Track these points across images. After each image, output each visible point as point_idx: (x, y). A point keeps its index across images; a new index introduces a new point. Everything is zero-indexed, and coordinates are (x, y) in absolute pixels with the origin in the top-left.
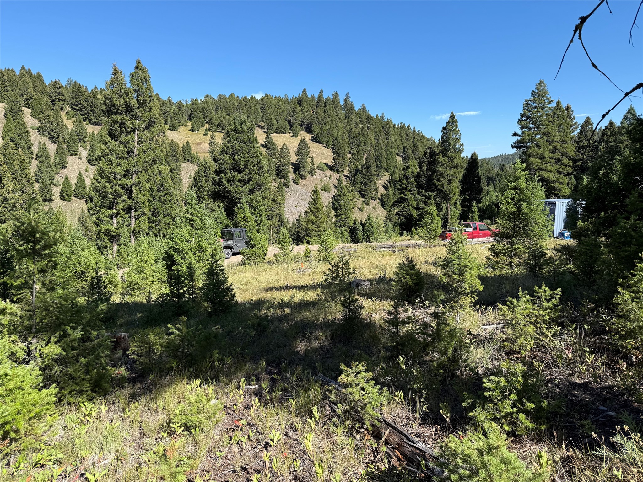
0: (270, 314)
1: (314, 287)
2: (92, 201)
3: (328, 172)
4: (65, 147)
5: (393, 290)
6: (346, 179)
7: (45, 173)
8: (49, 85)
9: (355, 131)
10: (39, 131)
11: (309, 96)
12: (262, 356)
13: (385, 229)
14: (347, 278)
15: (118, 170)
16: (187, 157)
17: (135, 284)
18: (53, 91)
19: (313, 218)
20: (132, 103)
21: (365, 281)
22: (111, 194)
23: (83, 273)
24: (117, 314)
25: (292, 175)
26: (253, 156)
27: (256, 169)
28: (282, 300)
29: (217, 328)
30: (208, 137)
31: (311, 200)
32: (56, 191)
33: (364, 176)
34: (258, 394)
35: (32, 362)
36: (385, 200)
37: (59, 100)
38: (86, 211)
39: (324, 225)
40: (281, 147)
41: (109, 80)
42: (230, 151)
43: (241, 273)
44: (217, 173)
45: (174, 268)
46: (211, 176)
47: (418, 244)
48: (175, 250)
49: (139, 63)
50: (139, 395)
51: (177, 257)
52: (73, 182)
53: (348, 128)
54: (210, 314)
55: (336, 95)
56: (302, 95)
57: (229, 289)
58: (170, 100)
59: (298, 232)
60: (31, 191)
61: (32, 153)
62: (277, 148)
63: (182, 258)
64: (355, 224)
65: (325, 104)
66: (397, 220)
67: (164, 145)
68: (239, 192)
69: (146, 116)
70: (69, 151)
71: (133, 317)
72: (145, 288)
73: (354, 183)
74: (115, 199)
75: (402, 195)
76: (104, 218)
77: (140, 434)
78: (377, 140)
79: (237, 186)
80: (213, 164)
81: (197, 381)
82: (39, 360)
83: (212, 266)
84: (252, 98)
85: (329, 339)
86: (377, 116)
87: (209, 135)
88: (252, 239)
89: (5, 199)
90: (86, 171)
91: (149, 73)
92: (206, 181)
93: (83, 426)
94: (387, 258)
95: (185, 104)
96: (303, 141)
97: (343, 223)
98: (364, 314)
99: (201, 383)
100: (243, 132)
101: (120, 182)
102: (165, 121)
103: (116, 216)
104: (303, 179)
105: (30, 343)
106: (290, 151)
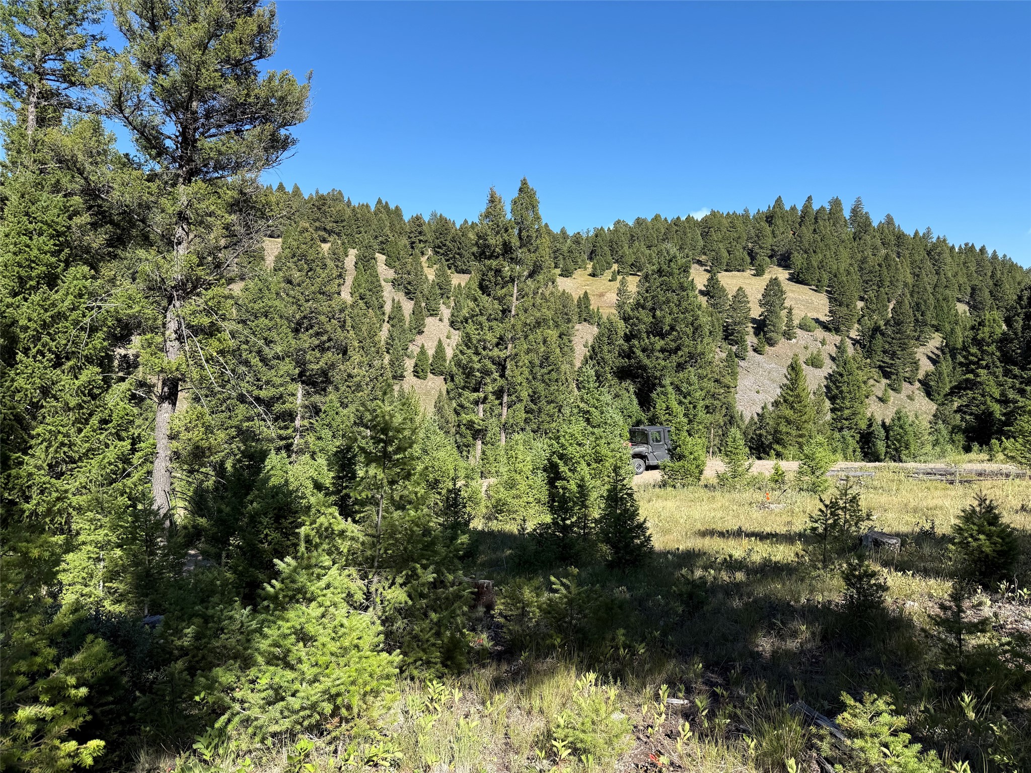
0: (710, 579)
1: (789, 538)
2: (452, 380)
3: (820, 333)
4: (423, 304)
5: (950, 559)
6: (854, 345)
7: (397, 341)
8: (409, 222)
9: (872, 261)
10: (394, 285)
11: (787, 208)
12: (696, 651)
13: (931, 438)
14: (853, 528)
15: (489, 336)
16: (584, 315)
17: (504, 504)
18: (413, 230)
19: (788, 413)
20: (513, 241)
21: (890, 536)
22: (478, 370)
23: (437, 482)
24: (477, 547)
25: (751, 339)
26: (686, 310)
27: (690, 330)
28: (731, 556)
29: (621, 592)
30: (617, 284)
31: (786, 381)
32: (409, 364)
33: (889, 339)
34: (689, 715)
35: (371, 609)
36: (932, 383)
37: (420, 241)
38: (445, 393)
39: (811, 426)
40: (734, 293)
41: (483, 210)
42: (649, 304)
43: (660, 501)
44: (628, 338)
45: (558, 484)
46: (617, 343)
47: (1004, 471)
48: (561, 456)
49: (524, 183)
50: (506, 682)
51: (563, 468)
52: (431, 352)
53: (859, 256)
54: (611, 565)
55: (836, 204)
56: (774, 207)
57: (641, 527)
58: (563, 232)
59: (761, 435)
60: (379, 365)
61: (384, 314)
62: (727, 295)
63: (570, 470)
64: (870, 426)
65: (816, 219)
66: (958, 422)
67: (552, 299)
68: (659, 367)
69: (529, 258)
70: (428, 310)
71: (498, 553)
72: (517, 511)
73: (869, 352)
74: (482, 378)
75: (971, 376)
76: (467, 405)
77: (506, 744)
78: (917, 276)
79: (657, 358)
80: (621, 324)
81: (592, 676)
82: (379, 607)
83: (615, 488)
84: (689, 219)
85: (818, 638)
86: (916, 233)
87: (618, 281)
88: (680, 446)
89: (350, 376)
90: (448, 337)
91: (537, 196)
92: (609, 351)
93: (429, 717)
94: (938, 493)
95: (584, 236)
96: (774, 282)
97: (846, 423)
98: (889, 600)
99: (596, 680)
100: (671, 274)
101: (490, 353)
102: (556, 263)
103: (483, 402)
104: (771, 345)
105: (370, 582)
106: (750, 299)
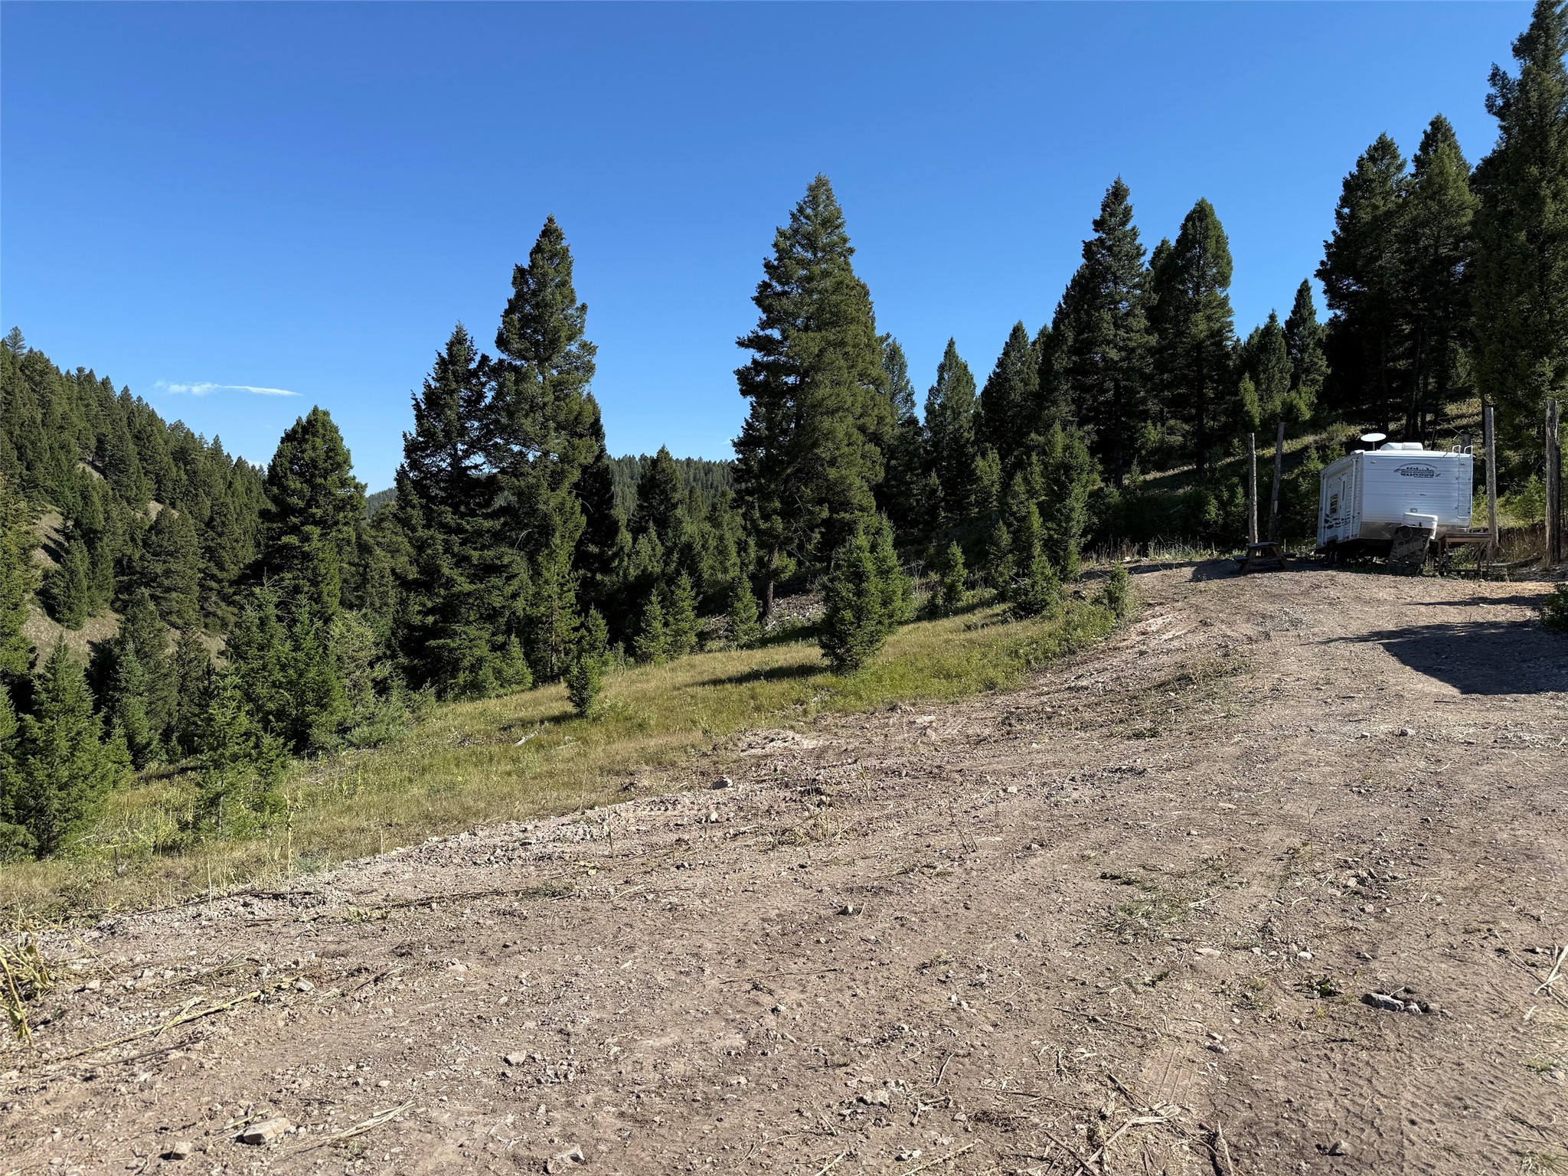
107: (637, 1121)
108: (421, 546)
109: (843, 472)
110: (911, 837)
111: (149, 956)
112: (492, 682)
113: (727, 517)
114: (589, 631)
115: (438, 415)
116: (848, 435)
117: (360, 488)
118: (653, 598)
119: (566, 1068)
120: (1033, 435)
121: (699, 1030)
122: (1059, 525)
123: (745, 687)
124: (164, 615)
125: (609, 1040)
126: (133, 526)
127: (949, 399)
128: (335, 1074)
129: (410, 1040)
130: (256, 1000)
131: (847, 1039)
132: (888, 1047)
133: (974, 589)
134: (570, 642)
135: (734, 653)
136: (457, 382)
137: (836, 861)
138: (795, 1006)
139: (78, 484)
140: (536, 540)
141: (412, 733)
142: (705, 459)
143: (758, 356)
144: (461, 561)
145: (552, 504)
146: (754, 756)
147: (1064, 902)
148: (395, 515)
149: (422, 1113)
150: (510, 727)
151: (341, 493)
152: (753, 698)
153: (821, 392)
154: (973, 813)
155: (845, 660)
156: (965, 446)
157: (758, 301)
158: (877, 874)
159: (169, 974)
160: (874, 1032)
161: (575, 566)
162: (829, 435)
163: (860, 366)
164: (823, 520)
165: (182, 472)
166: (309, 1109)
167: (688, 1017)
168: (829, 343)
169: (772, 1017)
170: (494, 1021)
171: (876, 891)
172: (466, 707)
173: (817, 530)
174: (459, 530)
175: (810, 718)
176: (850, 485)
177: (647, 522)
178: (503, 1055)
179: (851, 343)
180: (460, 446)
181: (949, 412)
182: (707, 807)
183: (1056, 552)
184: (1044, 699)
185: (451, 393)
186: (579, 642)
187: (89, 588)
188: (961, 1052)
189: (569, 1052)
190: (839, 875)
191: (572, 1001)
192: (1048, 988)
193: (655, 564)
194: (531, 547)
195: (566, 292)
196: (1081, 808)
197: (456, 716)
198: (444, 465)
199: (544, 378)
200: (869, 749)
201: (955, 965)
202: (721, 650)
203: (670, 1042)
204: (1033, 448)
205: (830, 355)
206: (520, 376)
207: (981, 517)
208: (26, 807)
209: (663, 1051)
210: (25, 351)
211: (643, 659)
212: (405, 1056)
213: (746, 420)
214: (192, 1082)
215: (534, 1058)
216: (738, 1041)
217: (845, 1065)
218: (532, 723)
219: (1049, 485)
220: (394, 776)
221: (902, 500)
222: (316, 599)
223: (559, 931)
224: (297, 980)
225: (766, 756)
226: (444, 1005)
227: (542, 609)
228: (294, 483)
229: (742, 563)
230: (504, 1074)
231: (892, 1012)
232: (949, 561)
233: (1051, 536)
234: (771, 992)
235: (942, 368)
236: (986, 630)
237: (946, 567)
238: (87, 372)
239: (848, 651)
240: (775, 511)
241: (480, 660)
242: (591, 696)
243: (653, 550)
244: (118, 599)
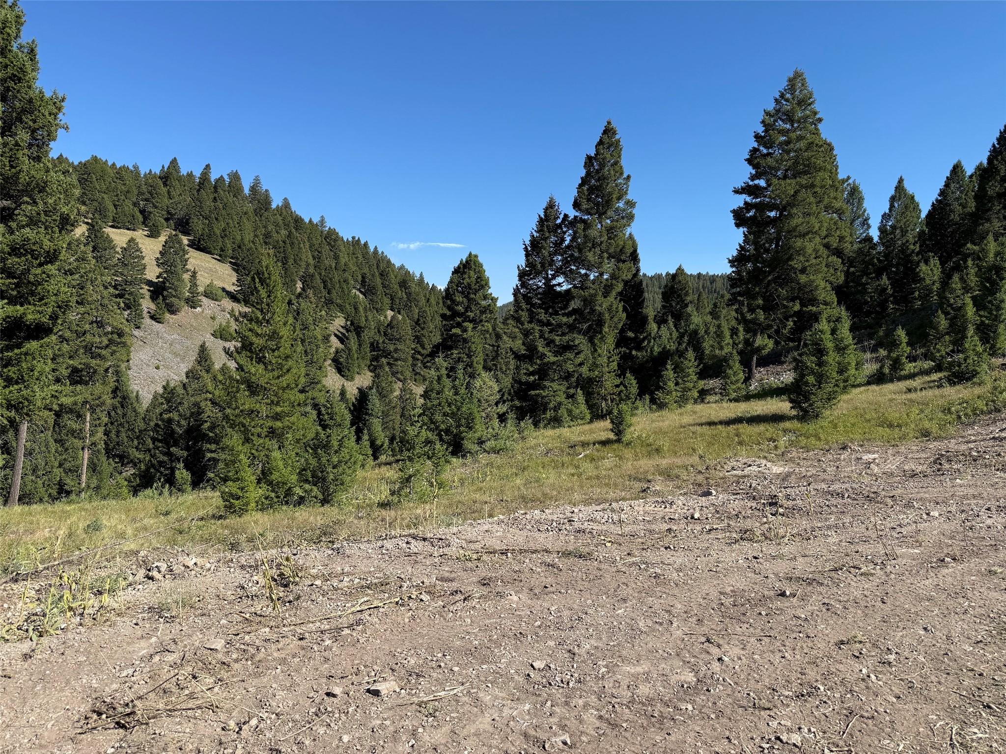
3: (227, 303)
9: (274, 237)
11: (184, 171)
25: (147, 304)
40: (124, 246)
53: (262, 231)
55: (235, 177)
56: (169, 169)
62: (115, 247)
65: (215, 187)
78: (317, 258)
86: (311, 220)
96: (174, 239)
104: (173, 312)
106: (144, 254)
107: (610, 724)
108: (527, 333)
109: (811, 277)
110: (844, 544)
111: (352, 568)
112: (566, 417)
113: (724, 312)
114: (626, 387)
115: (538, 253)
116: (816, 251)
117: (494, 300)
118: (668, 367)
119: (569, 677)
120: (969, 245)
121: (663, 665)
122: (990, 313)
123: (732, 428)
124: (394, 374)
125: (599, 663)
126: (379, 323)
127: (898, 221)
128: (430, 658)
129: (477, 642)
130: (397, 603)
131: (773, 690)
132: (806, 701)
133: (915, 361)
134: (613, 394)
135: (725, 405)
136: (549, 232)
137: (781, 557)
138: (736, 659)
139: (352, 301)
140: (594, 329)
141: (518, 447)
142: (711, 273)
143: (748, 199)
144: (549, 343)
145: (604, 306)
146: (736, 476)
147: (969, 606)
148: (512, 316)
149: (474, 693)
150: (575, 446)
151: (484, 303)
152: (737, 436)
153: (795, 221)
154: (898, 529)
155: (808, 412)
156: (910, 255)
157: (750, 161)
158: (812, 569)
159: (357, 580)
160: (795, 687)
161: (618, 345)
162: (801, 251)
163: (826, 200)
164: (795, 312)
165: (404, 293)
166: (410, 678)
167: (657, 654)
168: (802, 186)
169: (718, 664)
170: (529, 637)
171: (810, 582)
172: (550, 432)
173: (791, 319)
174: (548, 324)
175: (779, 452)
176: (817, 286)
177: (667, 316)
178: (530, 661)
179: (818, 184)
180: (550, 272)
181: (898, 231)
182: (694, 509)
183: (986, 334)
184: (971, 445)
185: (545, 239)
186: (619, 394)
187: (358, 358)
188: (866, 714)
189: (573, 666)
190: (782, 567)
191: (581, 631)
192: (948, 674)
193: (672, 344)
194: (591, 334)
195: (617, 168)
196: (993, 532)
197: (544, 437)
198: (540, 284)
199: (602, 226)
200: (823, 476)
201: (868, 645)
202: (716, 402)
203: (642, 671)
204: (969, 255)
205: (803, 194)
206: (587, 225)
207: (923, 308)
208: (317, 477)
209: (636, 676)
210: (327, 229)
211: (661, 406)
212: (470, 652)
213: (740, 244)
214: (352, 650)
215: (550, 667)
216: (690, 677)
217: (769, 709)
218: (588, 444)
219: (982, 283)
220: (508, 471)
221: (859, 296)
222: (470, 365)
223: (580, 582)
224: (421, 594)
225: (745, 476)
226: (501, 621)
227: (596, 373)
228: (459, 298)
229: (734, 343)
230: (528, 675)
231: (812, 674)
232: (895, 341)
233: (982, 322)
234: (719, 646)
235: (893, 199)
236: (924, 393)
237: (892, 344)
238: (357, 239)
239: (811, 405)
240: (758, 307)
241: (560, 404)
242: (625, 429)
243: (671, 334)
244: (372, 365)
